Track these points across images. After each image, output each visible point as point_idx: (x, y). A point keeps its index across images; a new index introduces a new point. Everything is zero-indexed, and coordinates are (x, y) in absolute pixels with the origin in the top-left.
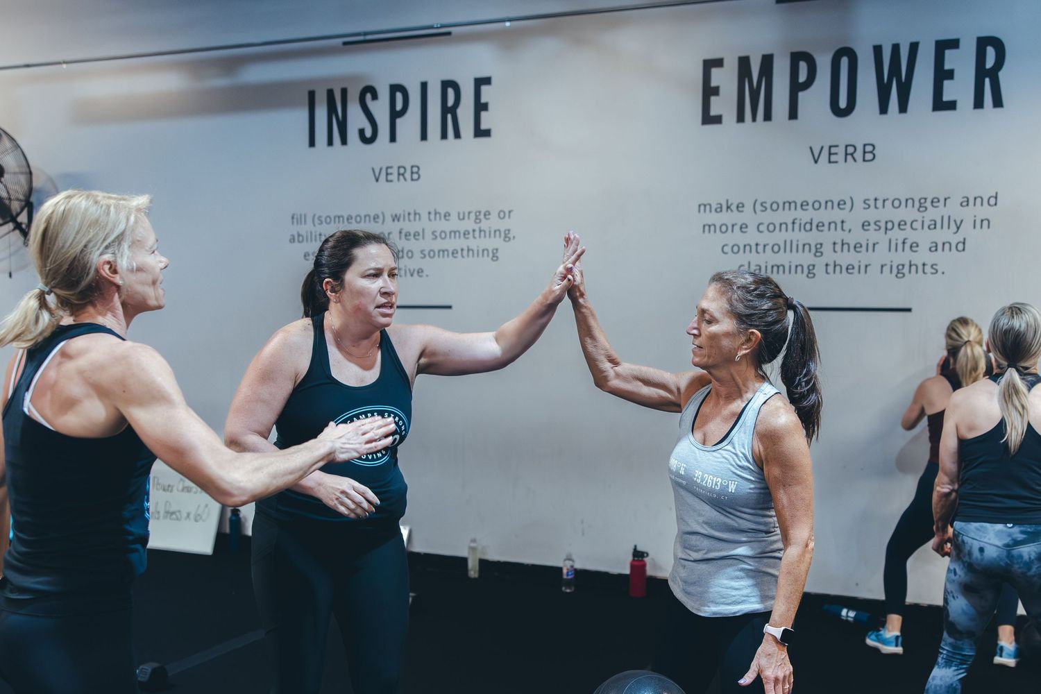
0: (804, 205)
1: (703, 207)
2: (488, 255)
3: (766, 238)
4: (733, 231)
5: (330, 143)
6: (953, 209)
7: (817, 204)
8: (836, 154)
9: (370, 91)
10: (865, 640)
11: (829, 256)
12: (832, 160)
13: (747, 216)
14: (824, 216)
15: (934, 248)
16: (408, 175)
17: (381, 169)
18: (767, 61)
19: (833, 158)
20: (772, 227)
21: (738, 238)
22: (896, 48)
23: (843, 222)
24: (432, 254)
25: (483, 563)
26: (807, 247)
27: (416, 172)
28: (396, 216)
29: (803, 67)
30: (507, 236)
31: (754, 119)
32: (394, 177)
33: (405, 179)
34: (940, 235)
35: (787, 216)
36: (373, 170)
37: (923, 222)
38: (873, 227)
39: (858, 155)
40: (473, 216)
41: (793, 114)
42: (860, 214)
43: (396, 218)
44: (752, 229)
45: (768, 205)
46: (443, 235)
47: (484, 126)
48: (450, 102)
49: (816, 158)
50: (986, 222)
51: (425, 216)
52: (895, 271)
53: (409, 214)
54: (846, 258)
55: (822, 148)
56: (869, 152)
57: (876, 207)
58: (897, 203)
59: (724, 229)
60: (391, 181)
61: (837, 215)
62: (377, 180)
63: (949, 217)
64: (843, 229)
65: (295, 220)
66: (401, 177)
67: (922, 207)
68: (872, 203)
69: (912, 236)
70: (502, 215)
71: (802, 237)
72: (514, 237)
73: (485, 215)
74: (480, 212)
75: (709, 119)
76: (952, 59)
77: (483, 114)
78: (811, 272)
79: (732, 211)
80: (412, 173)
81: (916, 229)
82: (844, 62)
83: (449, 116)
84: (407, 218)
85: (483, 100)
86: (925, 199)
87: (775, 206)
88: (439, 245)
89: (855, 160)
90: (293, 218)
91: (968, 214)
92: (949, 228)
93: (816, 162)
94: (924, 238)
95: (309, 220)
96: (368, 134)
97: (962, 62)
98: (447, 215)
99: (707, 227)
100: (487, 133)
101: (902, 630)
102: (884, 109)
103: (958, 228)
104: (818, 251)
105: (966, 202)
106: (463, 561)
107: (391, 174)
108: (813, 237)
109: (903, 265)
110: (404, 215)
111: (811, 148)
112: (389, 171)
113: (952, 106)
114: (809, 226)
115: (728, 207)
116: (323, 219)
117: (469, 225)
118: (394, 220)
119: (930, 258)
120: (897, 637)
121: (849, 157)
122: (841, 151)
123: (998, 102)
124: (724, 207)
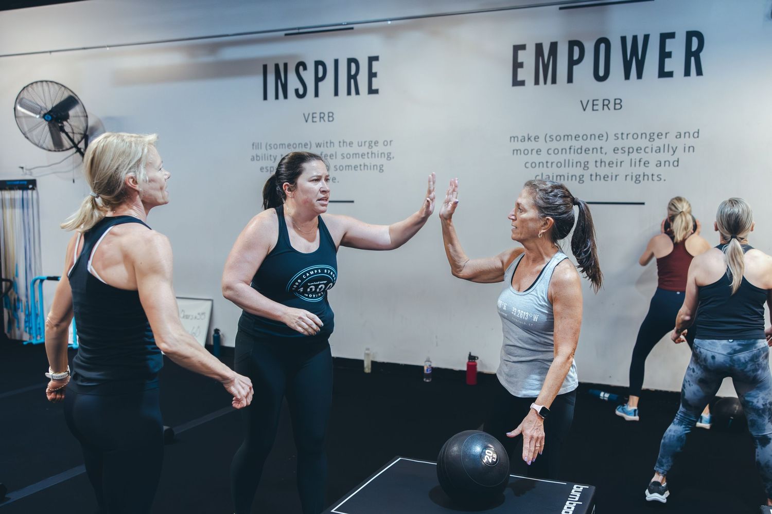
0: (577, 137)
1: (513, 138)
2: (377, 169)
3: (553, 158)
4: (532, 154)
5: (277, 97)
6: (671, 141)
7: (585, 137)
8: (597, 105)
9: (302, 65)
10: (615, 412)
11: (592, 169)
12: (594, 109)
13: (541, 144)
14: (590, 144)
15: (659, 164)
16: (326, 118)
17: (309, 114)
18: (554, 46)
19: (595, 107)
20: (556, 151)
21: (535, 158)
22: (635, 38)
23: (601, 148)
24: (341, 168)
25: (374, 364)
26: (579, 164)
27: (331, 116)
28: (319, 144)
29: (576, 50)
30: (389, 157)
31: (545, 83)
32: (317, 119)
33: (324, 121)
34: (663, 157)
35: (566, 144)
36: (304, 114)
37: (652, 148)
38: (620, 151)
39: (611, 106)
40: (367, 144)
41: (570, 80)
42: (612, 143)
43: (318, 145)
44: (544, 152)
45: (554, 137)
46: (348, 156)
47: (374, 87)
48: (353, 72)
49: (585, 107)
50: (692, 148)
51: (337, 144)
52: (634, 179)
53: (327, 143)
54: (603, 171)
55: (588, 101)
56: (618, 104)
57: (622, 139)
58: (635, 136)
59: (526, 152)
60: (316, 122)
61: (597, 143)
62: (306, 121)
63: (669, 145)
64: (601, 153)
65: (255, 146)
66: (322, 119)
67: (651, 139)
68: (620, 136)
69: (644, 157)
70: (386, 143)
71: (576, 157)
72: (393, 158)
73: (375, 143)
74: (372, 142)
75: (517, 83)
76: (670, 45)
77: (374, 79)
78: (581, 179)
79: (531, 141)
80: (329, 117)
81: (647, 153)
82: (603, 47)
83: (352, 81)
84: (325, 145)
85: (374, 71)
86: (654, 133)
87: (558, 138)
88: (346, 162)
89: (609, 109)
90: (253, 145)
91: (680, 143)
92: (668, 152)
93: (584, 110)
94: (653, 158)
95: (263, 146)
96: (301, 92)
97: (677, 47)
98: (351, 144)
99: (516, 151)
100: (376, 92)
101: (639, 405)
102: (627, 77)
103: (674, 152)
104: (586, 166)
105: (679, 136)
106: (361, 362)
107: (315, 117)
108: (583, 158)
109: (639, 175)
110: (324, 144)
111: (581, 101)
112: (314, 115)
113: (670, 74)
114: (580, 151)
115: (529, 139)
116: (272, 146)
117: (365, 149)
118: (317, 147)
119: (657, 171)
120: (635, 410)
121: (605, 107)
122: (600, 103)
123: (699, 72)
124: (526, 139)
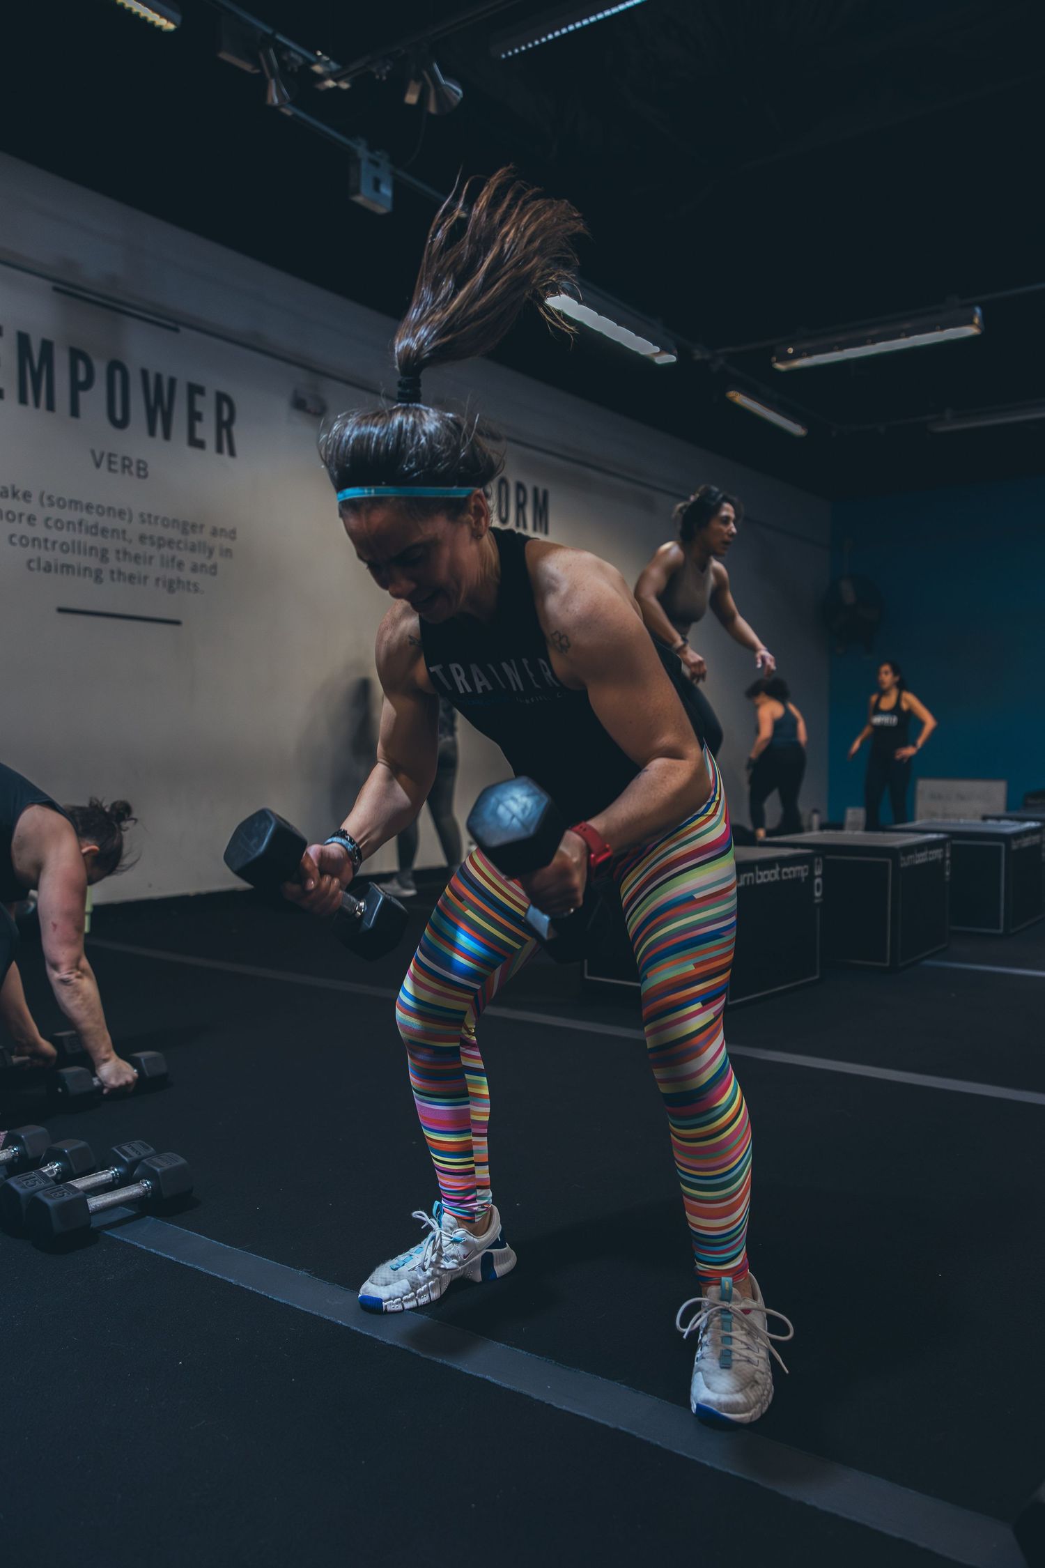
0: (89, 507)
3: (53, 535)
4: (20, 521)
6: (207, 538)
7: (102, 510)
8: (115, 463)
11: (113, 564)
12: (110, 467)
13: (32, 508)
14: (108, 522)
15: (194, 569)
18: (47, 347)
19: (113, 467)
21: (22, 528)
22: (158, 377)
23: (124, 531)
26: (94, 551)
29: (82, 366)
31: (37, 405)
34: (200, 558)
35: (74, 515)
37: (186, 543)
38: (148, 541)
39: (134, 469)
41: (75, 412)
42: (138, 527)
44: (40, 522)
45: (55, 501)
49: (98, 462)
52: (167, 585)
54: (128, 567)
55: (102, 453)
56: (142, 470)
57: (150, 523)
58: (166, 523)
59: (11, 516)
61: (118, 523)
63: (204, 543)
64: (124, 539)
67: (184, 531)
68: (146, 517)
69: (178, 555)
71: (89, 540)
76: (199, 403)
78: (98, 578)
79: (18, 498)
81: (181, 549)
82: (118, 375)
86: (187, 523)
87: (61, 503)
89: (130, 473)
91: (216, 543)
92: (204, 552)
93: (100, 466)
94: (188, 558)
97: (206, 406)
102: (152, 432)
103: (211, 554)
104: (104, 556)
105: (214, 532)
108: (98, 541)
109: (174, 581)
111: (92, 451)
113: (201, 445)
114: (94, 530)
115: (14, 494)
119: (194, 578)
121: (126, 469)
122: (118, 460)
123: (232, 453)
124: (10, 493)
